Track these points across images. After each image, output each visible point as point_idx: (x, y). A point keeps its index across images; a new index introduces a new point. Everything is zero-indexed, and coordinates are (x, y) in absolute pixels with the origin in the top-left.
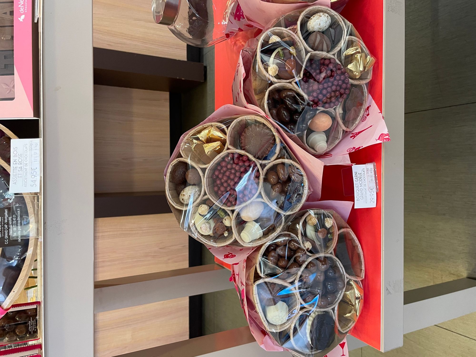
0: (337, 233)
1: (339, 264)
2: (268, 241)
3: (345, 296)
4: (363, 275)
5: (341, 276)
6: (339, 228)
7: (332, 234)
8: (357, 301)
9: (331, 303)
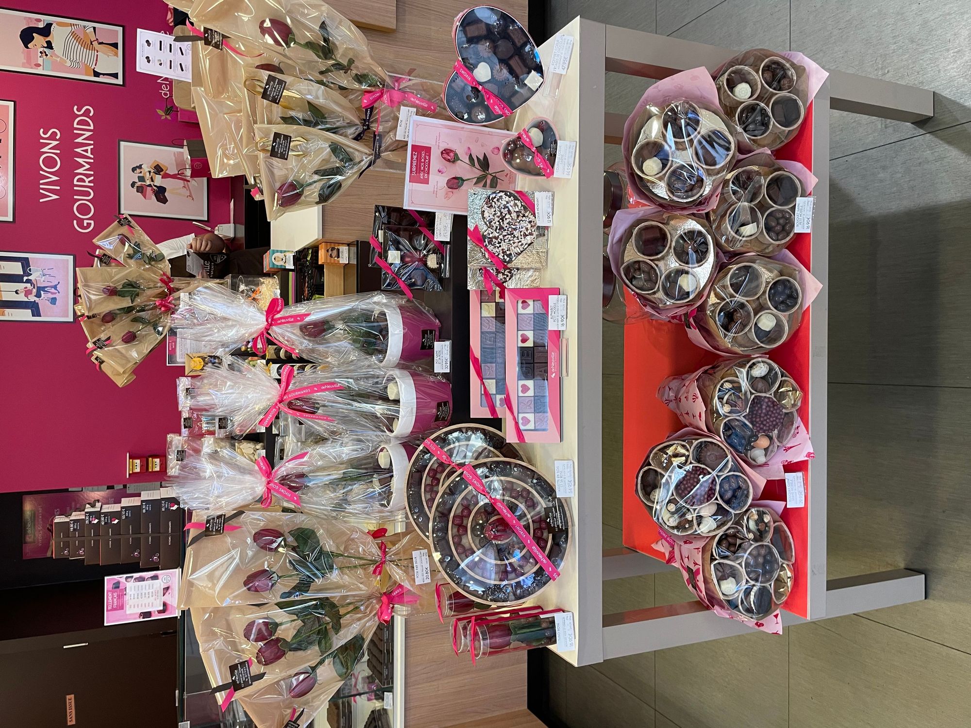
0: (772, 525)
1: (775, 551)
2: (721, 532)
3: (779, 575)
4: (793, 560)
5: (776, 561)
6: (774, 523)
7: (769, 527)
8: (789, 580)
9: (769, 580)
